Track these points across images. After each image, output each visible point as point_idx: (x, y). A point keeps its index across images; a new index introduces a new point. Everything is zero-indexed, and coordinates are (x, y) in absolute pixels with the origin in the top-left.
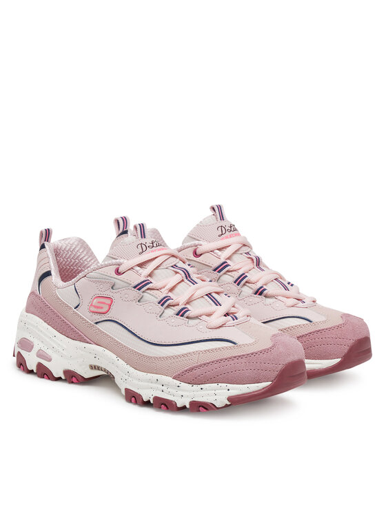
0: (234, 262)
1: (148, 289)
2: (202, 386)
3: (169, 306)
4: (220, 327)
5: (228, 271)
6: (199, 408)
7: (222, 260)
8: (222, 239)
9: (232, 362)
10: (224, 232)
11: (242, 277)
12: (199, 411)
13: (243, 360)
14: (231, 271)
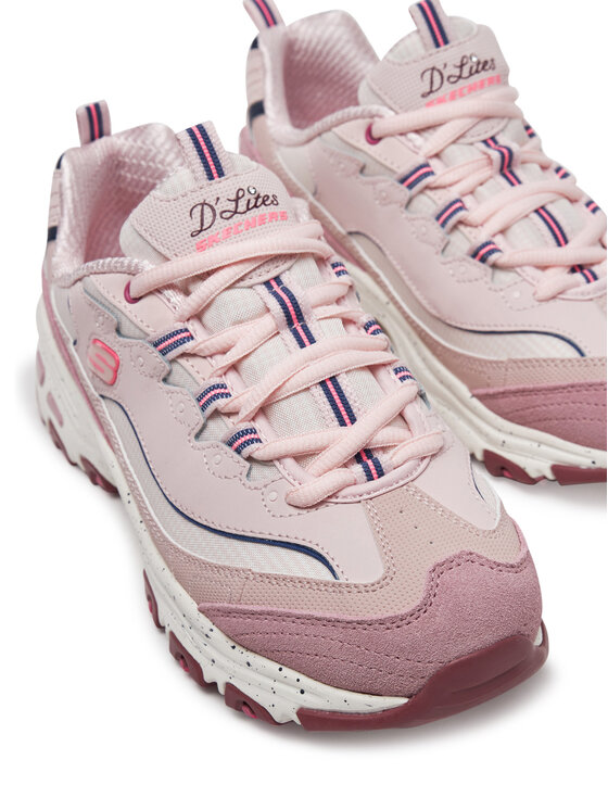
0: (447, 166)
1: (184, 355)
2: (251, 657)
3: (217, 413)
4: (322, 502)
5: (427, 187)
6: (242, 704)
7: (421, 160)
8: (429, 105)
9: (311, 630)
10: (436, 86)
11: (456, 206)
12: (240, 710)
13: (337, 633)
14: (436, 188)
